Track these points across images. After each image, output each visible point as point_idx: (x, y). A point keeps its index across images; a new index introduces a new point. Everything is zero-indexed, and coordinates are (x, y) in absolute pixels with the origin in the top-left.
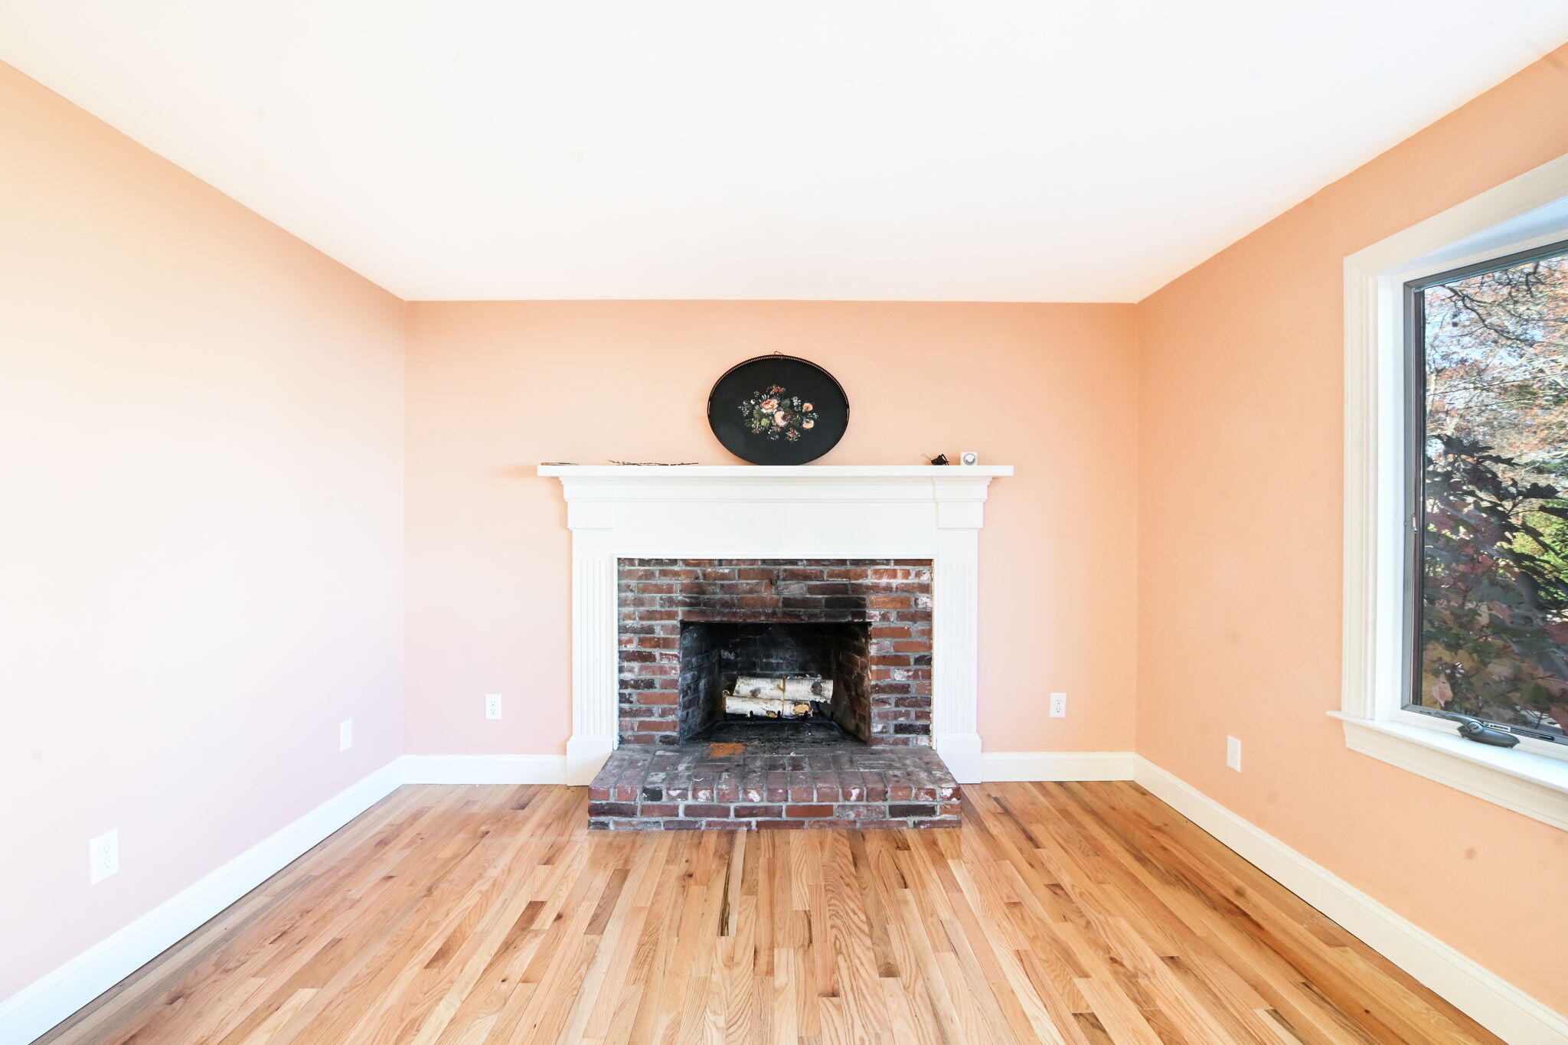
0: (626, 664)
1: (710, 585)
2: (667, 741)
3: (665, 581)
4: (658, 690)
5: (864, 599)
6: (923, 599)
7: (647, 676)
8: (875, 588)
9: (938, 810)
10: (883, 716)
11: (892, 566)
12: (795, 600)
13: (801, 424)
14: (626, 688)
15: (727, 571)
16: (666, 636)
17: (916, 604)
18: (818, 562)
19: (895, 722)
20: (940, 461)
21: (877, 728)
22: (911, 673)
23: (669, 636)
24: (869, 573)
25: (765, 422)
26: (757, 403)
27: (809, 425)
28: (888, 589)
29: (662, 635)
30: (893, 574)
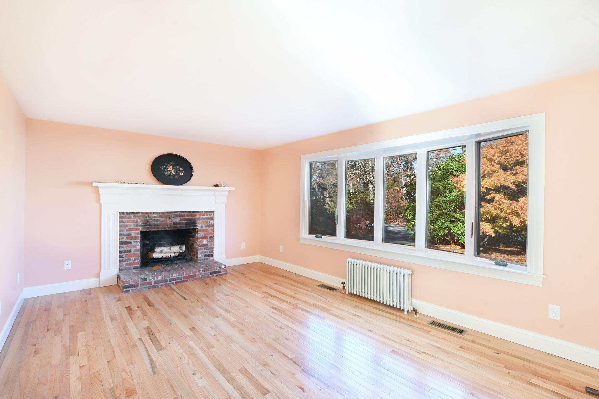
0: (121, 246)
1: (150, 220)
2: (136, 268)
3: (135, 219)
4: (132, 253)
5: (196, 222)
6: (211, 222)
7: (128, 249)
8: (199, 219)
9: (221, 271)
10: (201, 253)
11: (203, 213)
12: (177, 223)
13: (179, 174)
14: (121, 253)
15: (156, 215)
16: (136, 236)
17: (210, 223)
18: (183, 212)
19: (204, 254)
20: (216, 186)
21: (199, 256)
22: (208, 241)
23: (137, 236)
24: (197, 215)
25: (169, 172)
26: (166, 167)
27: (182, 174)
28: (202, 219)
29: (134, 236)
30: (204, 215)
